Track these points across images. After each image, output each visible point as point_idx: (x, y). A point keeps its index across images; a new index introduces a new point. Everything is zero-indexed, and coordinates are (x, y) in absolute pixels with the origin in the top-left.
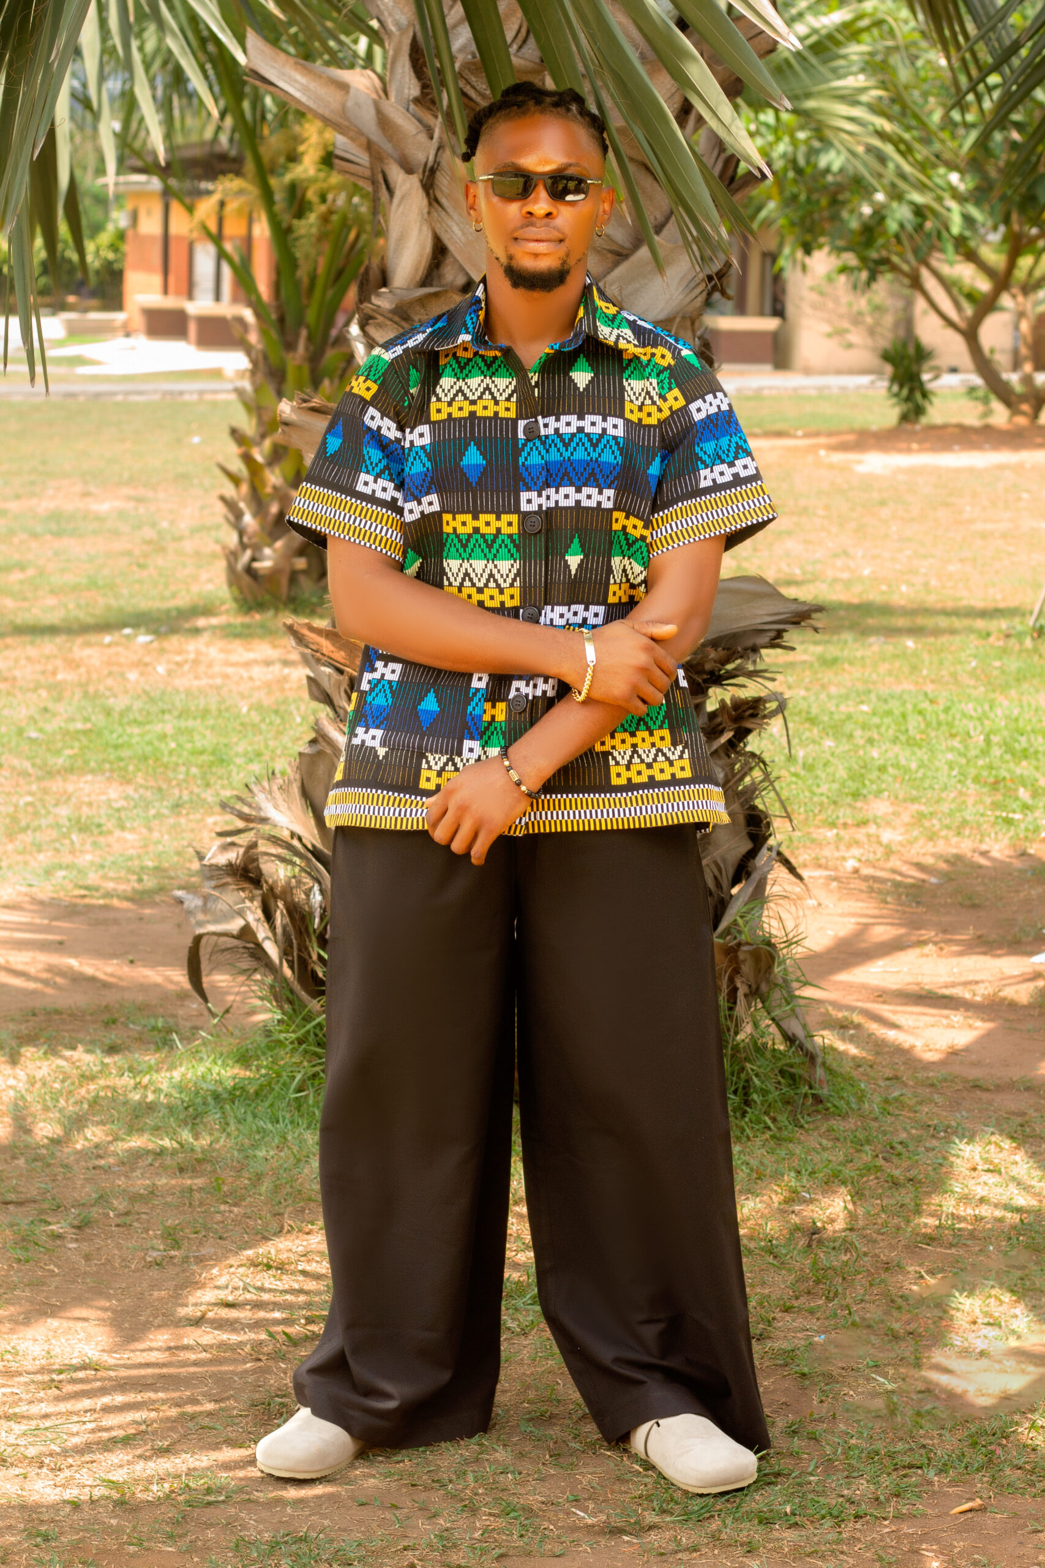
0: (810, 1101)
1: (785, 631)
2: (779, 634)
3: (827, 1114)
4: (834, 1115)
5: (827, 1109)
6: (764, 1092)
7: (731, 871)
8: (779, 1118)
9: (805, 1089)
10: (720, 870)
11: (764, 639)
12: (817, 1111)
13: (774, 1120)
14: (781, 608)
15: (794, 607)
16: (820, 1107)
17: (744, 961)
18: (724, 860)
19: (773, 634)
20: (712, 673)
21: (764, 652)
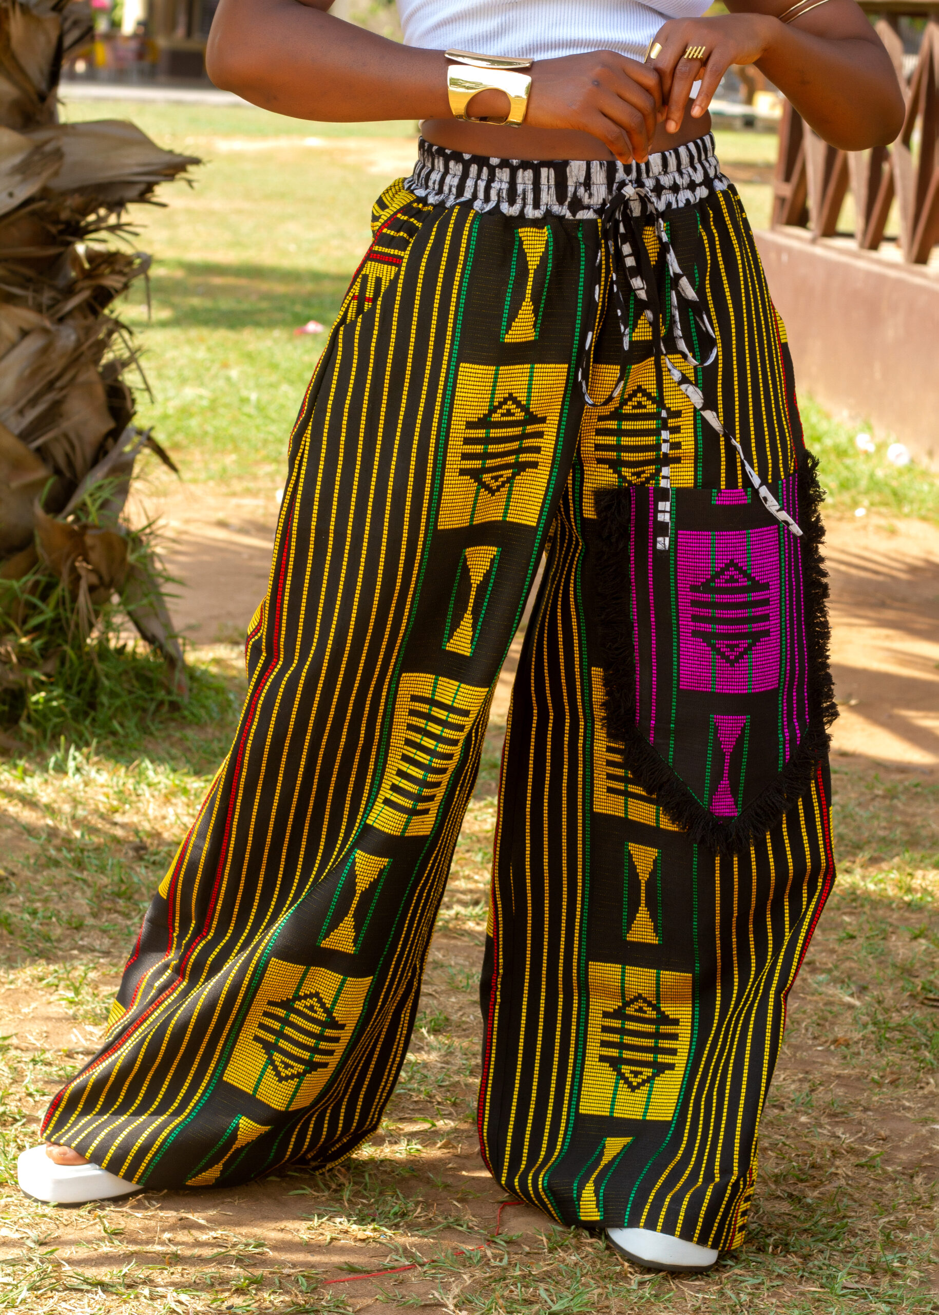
0: (166, 708)
1: (157, 183)
2: (149, 188)
3: (184, 723)
4: (190, 724)
5: (184, 718)
6: (113, 694)
7: (89, 452)
8: (127, 724)
9: (161, 694)
10: (73, 447)
11: (134, 192)
12: (173, 720)
13: (122, 725)
14: (153, 158)
15: (167, 158)
16: (176, 715)
17: (92, 548)
18: (80, 438)
19: (142, 187)
20: (68, 223)
21: (131, 207)
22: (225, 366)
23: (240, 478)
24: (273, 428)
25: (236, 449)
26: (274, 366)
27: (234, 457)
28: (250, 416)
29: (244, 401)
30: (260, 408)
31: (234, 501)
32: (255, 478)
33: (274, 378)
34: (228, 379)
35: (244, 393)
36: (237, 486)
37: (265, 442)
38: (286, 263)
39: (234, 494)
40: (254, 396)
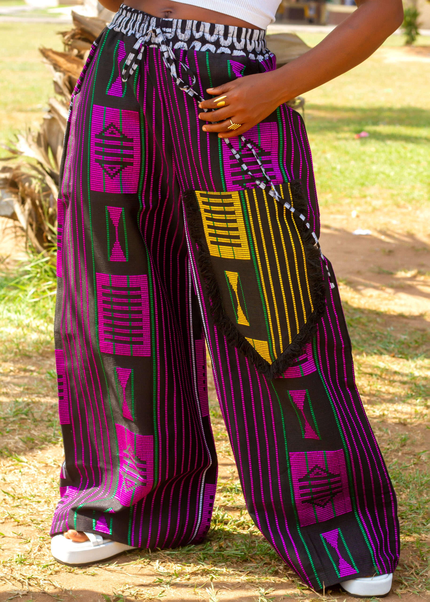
22: (324, 152)
23: (334, 205)
24: (348, 182)
25: (331, 191)
26: (347, 153)
27: (330, 195)
28: (336, 176)
29: (334, 169)
30: (341, 172)
31: (332, 216)
32: (341, 205)
33: (347, 158)
34: (326, 159)
35: (334, 165)
36: (333, 209)
37: (345, 188)
38: (349, 104)
39: (332, 213)
40: (339, 167)
